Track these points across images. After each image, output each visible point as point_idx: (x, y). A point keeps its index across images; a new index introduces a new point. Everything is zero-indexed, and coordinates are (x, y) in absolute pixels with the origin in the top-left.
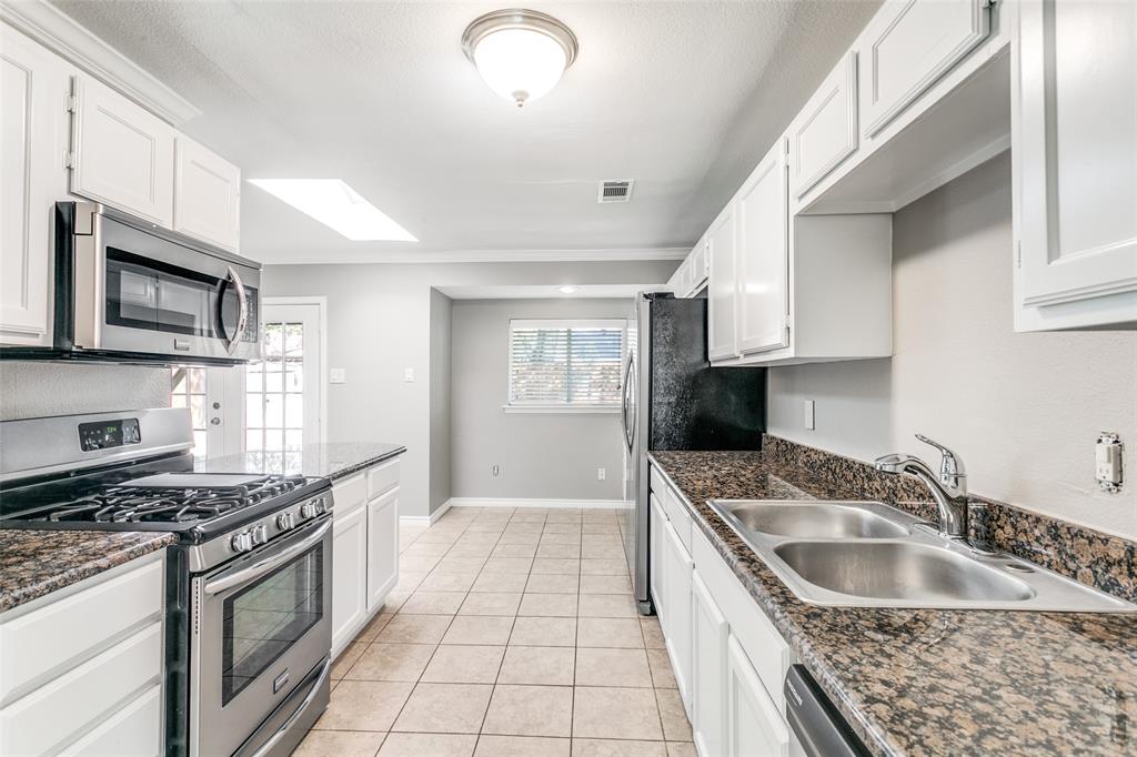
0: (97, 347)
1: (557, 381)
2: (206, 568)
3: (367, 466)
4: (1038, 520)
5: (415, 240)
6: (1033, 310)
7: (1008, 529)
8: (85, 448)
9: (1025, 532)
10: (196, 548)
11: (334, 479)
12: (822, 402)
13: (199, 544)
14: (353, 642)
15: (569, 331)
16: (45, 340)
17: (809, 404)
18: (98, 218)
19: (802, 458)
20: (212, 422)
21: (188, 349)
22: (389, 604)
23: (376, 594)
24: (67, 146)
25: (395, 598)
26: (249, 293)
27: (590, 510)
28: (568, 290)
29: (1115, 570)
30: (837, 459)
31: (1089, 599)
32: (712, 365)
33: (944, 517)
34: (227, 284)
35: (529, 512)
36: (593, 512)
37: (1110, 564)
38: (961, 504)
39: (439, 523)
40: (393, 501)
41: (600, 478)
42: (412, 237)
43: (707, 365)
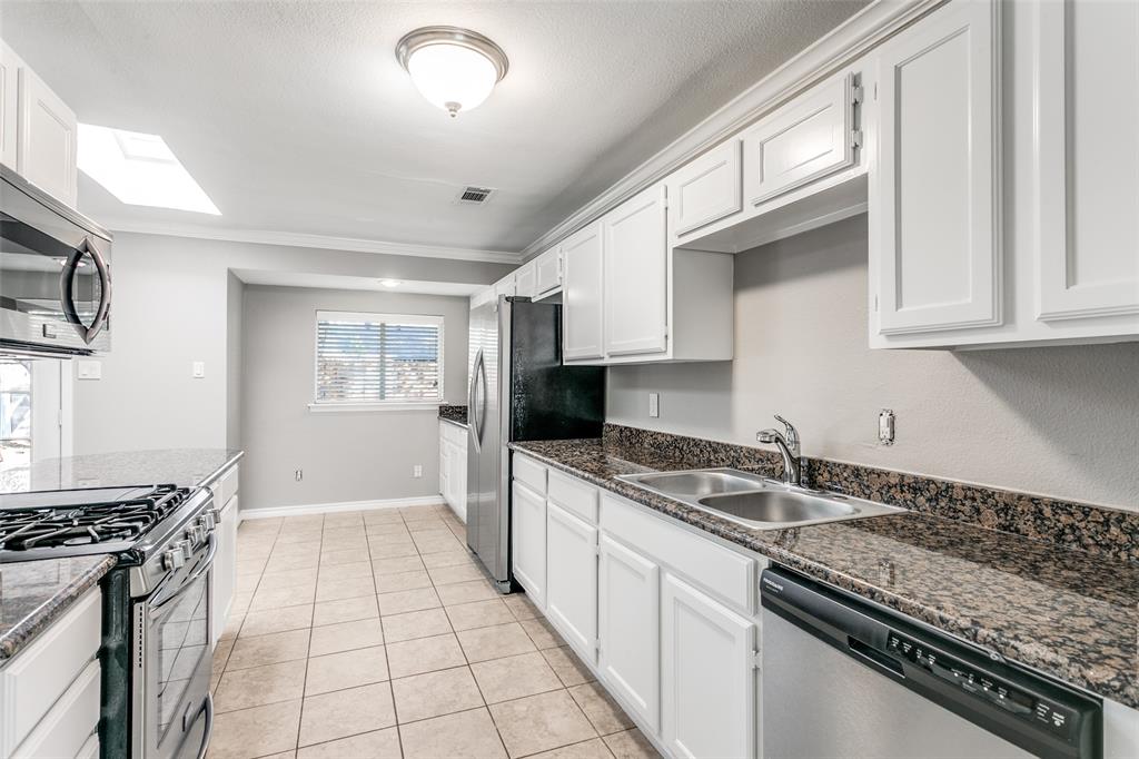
2: (150, 590)
4: (846, 466)
5: (218, 213)
6: (882, 337)
7: (826, 475)
9: (837, 475)
10: (139, 568)
12: (667, 396)
13: (142, 564)
15: (383, 325)
17: (653, 397)
19: (649, 440)
27: (407, 509)
28: (390, 284)
29: (893, 490)
30: (683, 439)
31: (874, 508)
32: (564, 364)
33: (787, 470)
35: (340, 517)
36: (410, 510)
37: (890, 488)
38: (796, 462)
41: (416, 475)
42: (216, 209)
43: (559, 364)
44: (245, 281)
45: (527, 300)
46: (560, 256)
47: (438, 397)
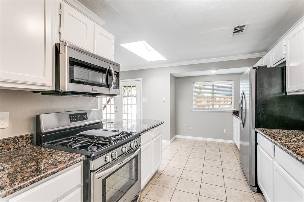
0: (66, 90)
1: (205, 101)
2: (95, 169)
3: (152, 128)
5: (166, 59)
8: (71, 121)
10: (92, 161)
11: (142, 133)
13: (93, 160)
14: (148, 183)
15: (213, 85)
16: (52, 88)
18: (66, 47)
20: (116, 112)
21: (96, 91)
22: (159, 170)
23: (155, 168)
24: (59, 26)
25: (161, 169)
26: (116, 73)
27: (221, 143)
28: (214, 72)
32: (287, 94)
34: (110, 71)
35: (200, 142)
36: (222, 144)
39: (173, 143)
40: (160, 138)
41: (224, 133)
42: (165, 58)
43: (284, 94)
44: (176, 77)
45: (265, 67)
46: (285, 44)
47: (233, 107)
